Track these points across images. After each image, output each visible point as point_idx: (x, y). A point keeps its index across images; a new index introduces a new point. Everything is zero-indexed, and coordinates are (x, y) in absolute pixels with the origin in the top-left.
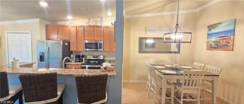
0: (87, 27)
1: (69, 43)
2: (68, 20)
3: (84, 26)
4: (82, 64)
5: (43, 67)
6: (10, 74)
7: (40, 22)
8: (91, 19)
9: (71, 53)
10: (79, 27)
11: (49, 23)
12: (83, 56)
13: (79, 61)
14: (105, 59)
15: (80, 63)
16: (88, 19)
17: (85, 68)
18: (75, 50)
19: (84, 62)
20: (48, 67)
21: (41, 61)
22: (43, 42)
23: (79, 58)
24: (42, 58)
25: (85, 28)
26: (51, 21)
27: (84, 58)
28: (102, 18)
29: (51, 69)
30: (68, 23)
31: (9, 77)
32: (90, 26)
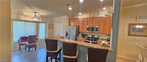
0: (89, 18)
1: (79, 27)
2: (79, 15)
3: (87, 18)
4: (85, 40)
5: (67, 39)
6: (59, 41)
7: (67, 17)
8: (92, 14)
9: (80, 33)
10: (85, 18)
11: (70, 17)
12: (86, 35)
13: (84, 38)
14: (99, 38)
15: (84, 39)
16: (90, 14)
17: (89, 42)
18: (82, 31)
19: (86, 38)
20: (69, 39)
21: (66, 36)
22: (67, 27)
23: (84, 36)
24: (67, 35)
25: (88, 19)
26: (71, 16)
27: (86, 36)
28: (99, 12)
29: (70, 40)
30: (79, 17)
31: (58, 42)
32: (91, 18)
